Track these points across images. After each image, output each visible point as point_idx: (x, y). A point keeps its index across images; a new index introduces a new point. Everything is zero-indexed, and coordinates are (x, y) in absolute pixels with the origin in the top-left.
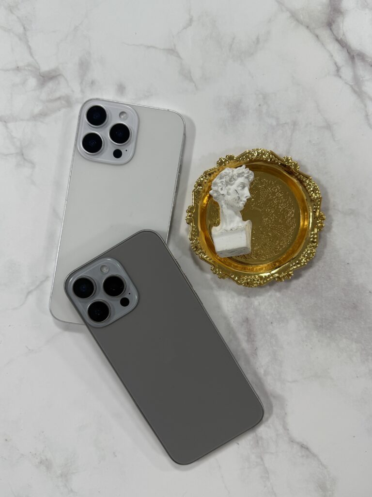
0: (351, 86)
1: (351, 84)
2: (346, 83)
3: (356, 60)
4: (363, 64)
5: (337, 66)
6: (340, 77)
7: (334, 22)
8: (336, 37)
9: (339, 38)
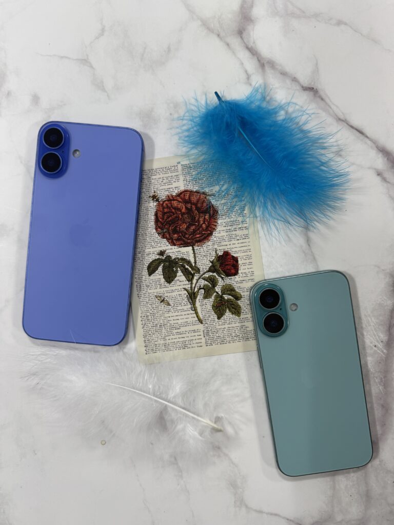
7: (244, 30)
9: (250, 46)
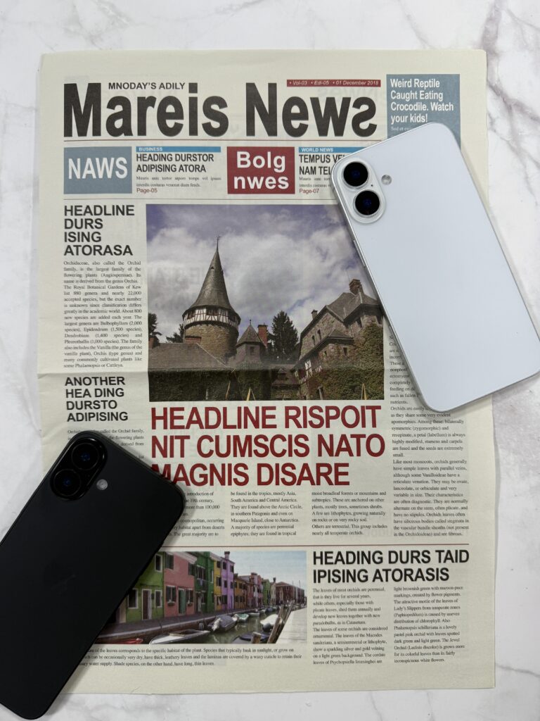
0: (508, 142)
1: (507, 139)
2: (502, 139)
3: (514, 110)
4: (521, 115)
5: (491, 118)
6: (495, 131)
8: (489, 82)
